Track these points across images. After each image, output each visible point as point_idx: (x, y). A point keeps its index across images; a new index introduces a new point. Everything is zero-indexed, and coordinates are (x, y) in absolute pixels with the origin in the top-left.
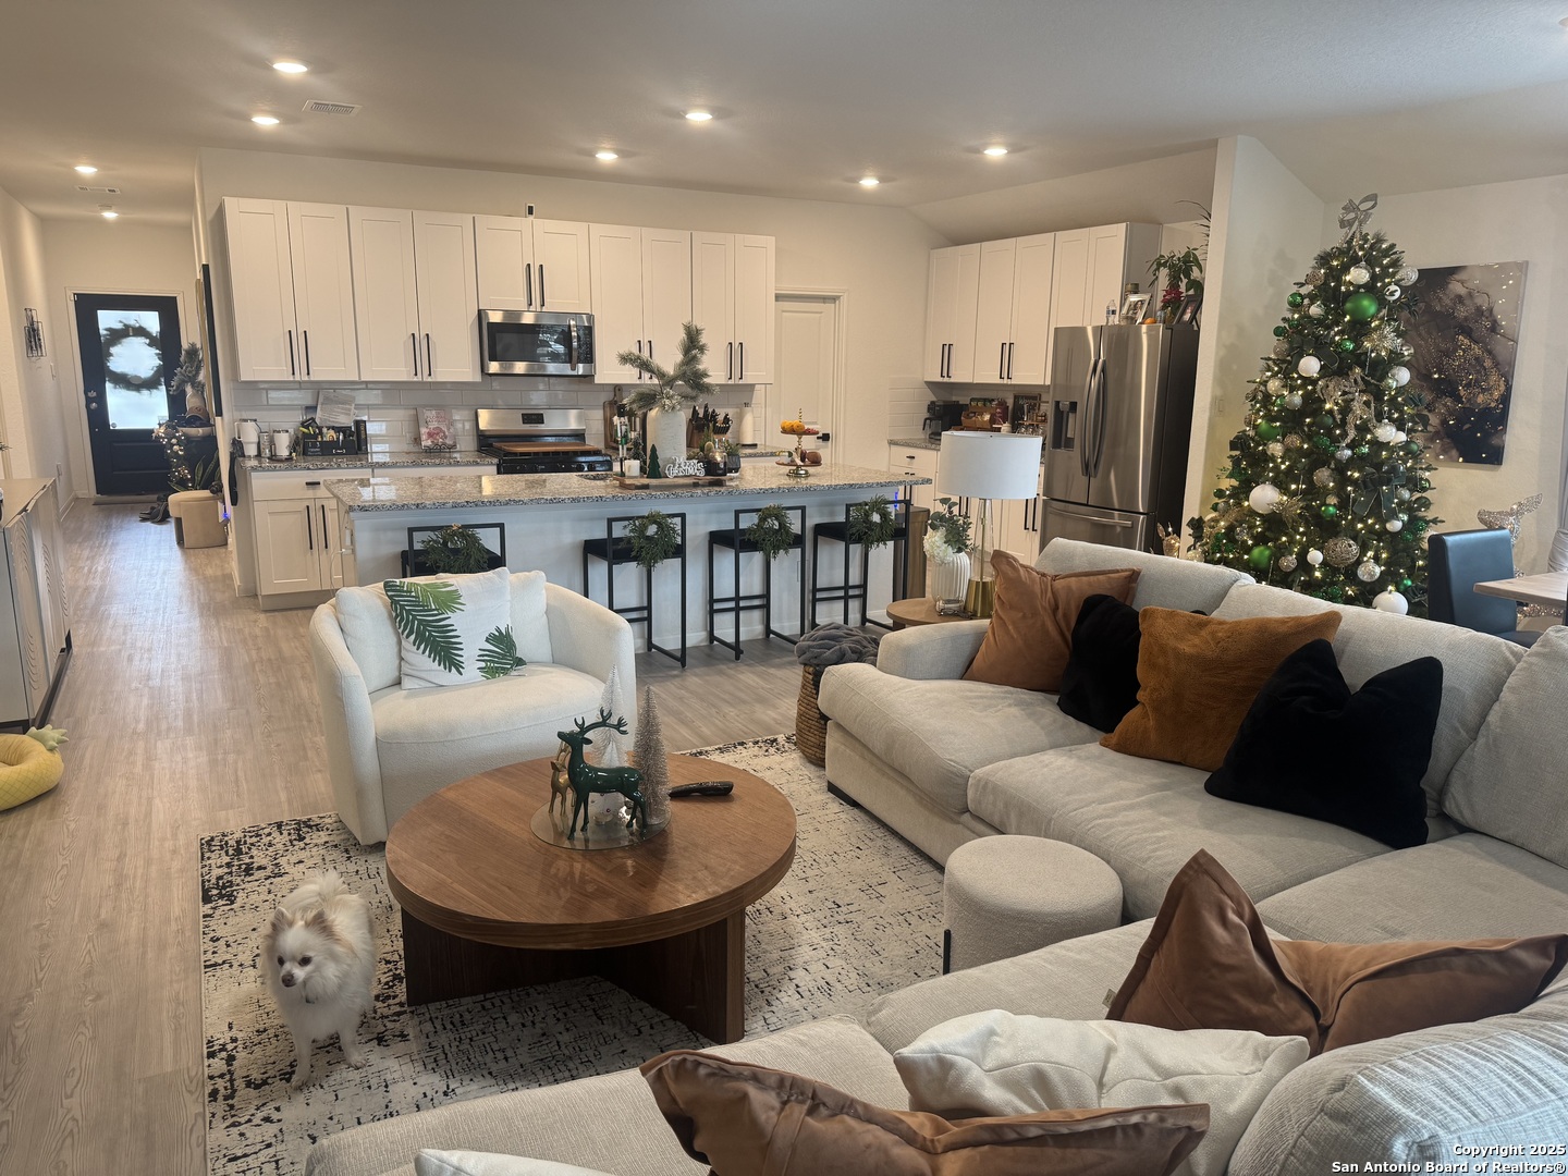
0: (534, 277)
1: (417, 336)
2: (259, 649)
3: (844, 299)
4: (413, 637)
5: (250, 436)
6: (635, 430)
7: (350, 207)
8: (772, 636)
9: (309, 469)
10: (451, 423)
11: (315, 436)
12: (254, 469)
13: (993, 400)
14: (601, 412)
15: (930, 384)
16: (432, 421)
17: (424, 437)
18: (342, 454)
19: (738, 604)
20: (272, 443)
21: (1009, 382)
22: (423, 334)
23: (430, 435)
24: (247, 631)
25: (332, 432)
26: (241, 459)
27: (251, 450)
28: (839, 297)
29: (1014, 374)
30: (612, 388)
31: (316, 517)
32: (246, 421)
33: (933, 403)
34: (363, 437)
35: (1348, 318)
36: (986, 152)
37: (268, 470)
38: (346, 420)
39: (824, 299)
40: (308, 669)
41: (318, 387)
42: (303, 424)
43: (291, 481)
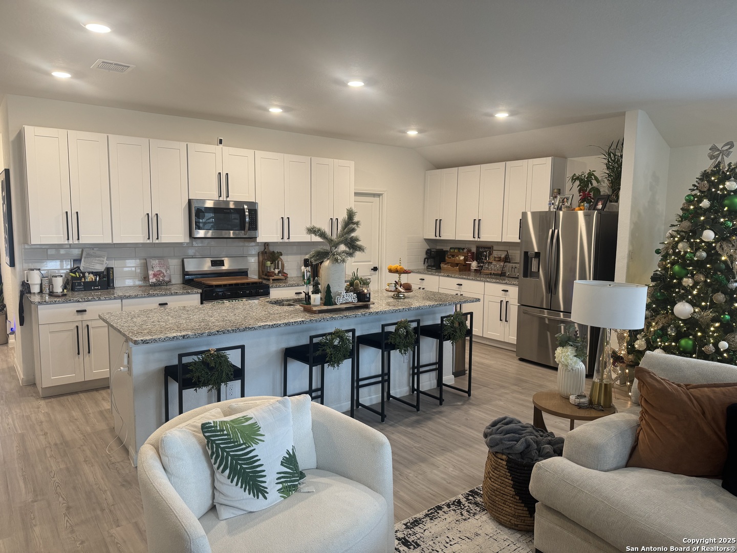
0: (223, 180)
1: (150, 215)
2: (46, 434)
3: (385, 196)
4: (227, 471)
5: (35, 280)
6: (278, 268)
7: (110, 136)
8: (391, 399)
9: (79, 302)
10: (168, 268)
11: (80, 278)
12: (40, 303)
13: (464, 249)
14: (257, 258)
15: (427, 240)
16: (156, 266)
17: (151, 277)
18: (98, 289)
19: (371, 381)
20: (51, 283)
21: (479, 240)
22: (154, 214)
23: (155, 275)
24: (33, 417)
25: (91, 276)
26: (28, 295)
27: (35, 289)
28: (382, 194)
29: (481, 235)
30: (263, 245)
31: (83, 333)
32: (33, 270)
33: (428, 250)
34: (111, 278)
35: (726, 209)
36: (496, 116)
37: (50, 304)
38: (100, 268)
39: (374, 195)
40: (88, 453)
41: (83, 247)
42: (71, 271)
43: (66, 310)
